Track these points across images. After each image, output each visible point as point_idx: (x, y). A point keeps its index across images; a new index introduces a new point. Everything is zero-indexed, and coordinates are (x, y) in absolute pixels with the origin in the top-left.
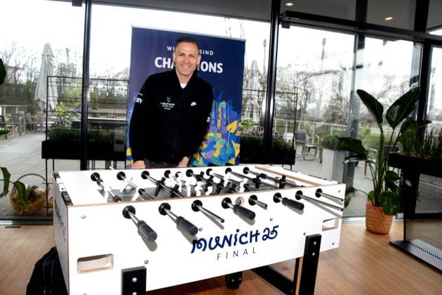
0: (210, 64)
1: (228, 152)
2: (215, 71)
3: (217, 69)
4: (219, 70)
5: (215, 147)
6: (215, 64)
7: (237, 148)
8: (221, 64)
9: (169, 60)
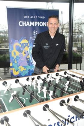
2: (46, 26)
6: (46, 22)
9: (25, 22)
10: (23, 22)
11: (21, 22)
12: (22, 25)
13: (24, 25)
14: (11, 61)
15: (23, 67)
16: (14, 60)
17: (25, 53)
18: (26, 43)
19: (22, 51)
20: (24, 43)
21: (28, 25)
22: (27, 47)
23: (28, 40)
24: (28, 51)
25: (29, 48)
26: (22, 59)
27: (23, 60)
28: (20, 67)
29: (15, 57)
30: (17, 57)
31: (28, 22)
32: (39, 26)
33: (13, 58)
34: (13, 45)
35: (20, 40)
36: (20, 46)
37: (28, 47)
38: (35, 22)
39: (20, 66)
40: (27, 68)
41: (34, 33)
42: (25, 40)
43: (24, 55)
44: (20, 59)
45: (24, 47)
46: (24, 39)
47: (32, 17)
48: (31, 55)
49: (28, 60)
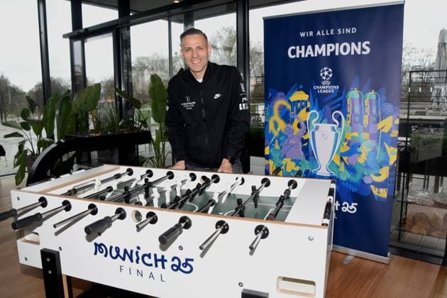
0: (353, 44)
1: (380, 157)
2: (359, 53)
3: (363, 49)
4: (365, 50)
5: (359, 150)
6: (359, 43)
7: (392, 154)
8: (368, 43)
9: (303, 47)
10: (298, 47)
11: (294, 48)
12: (294, 56)
13: (300, 54)
14: (266, 142)
15: (292, 160)
16: (274, 140)
17: (299, 126)
18: (303, 101)
19: (293, 120)
20: (298, 101)
21: (309, 55)
22: (304, 110)
23: (309, 95)
24: (305, 122)
25: (310, 113)
26: (292, 142)
27: (294, 142)
28: (284, 162)
29: (276, 134)
30: (281, 133)
31: (310, 47)
32: (337, 54)
33: (272, 135)
34: (273, 105)
35: (289, 92)
36: (289, 107)
37: (308, 110)
38: (329, 45)
39: (285, 157)
40: (301, 166)
41: (324, 75)
42: (301, 92)
43: (297, 129)
44: (286, 141)
45: (298, 111)
46: (299, 90)
47: (321, 33)
48: (313, 133)
49: (306, 144)
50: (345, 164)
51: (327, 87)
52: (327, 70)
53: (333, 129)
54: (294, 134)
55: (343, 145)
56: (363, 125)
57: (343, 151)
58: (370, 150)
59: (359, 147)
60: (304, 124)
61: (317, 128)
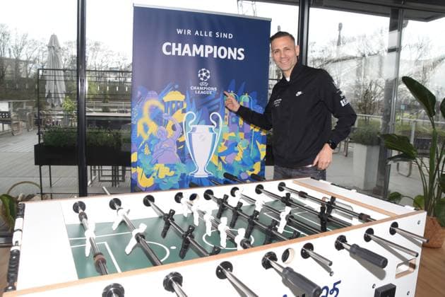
0: (229, 49)
1: (253, 155)
2: (235, 58)
3: (238, 55)
4: (240, 57)
5: (236, 149)
6: (235, 49)
7: (262, 150)
8: (243, 50)
9: (180, 45)
10: (174, 45)
11: (169, 44)
12: (169, 53)
13: (177, 52)
14: (134, 147)
15: (165, 165)
16: (144, 145)
17: (174, 128)
18: (179, 102)
19: (167, 122)
20: (173, 102)
21: (186, 54)
22: (180, 110)
23: (186, 95)
24: (181, 124)
25: (186, 114)
26: (165, 145)
27: (168, 146)
28: (155, 168)
29: (146, 138)
30: (151, 137)
31: (187, 46)
32: (215, 56)
33: (140, 139)
34: (143, 105)
35: (163, 92)
36: (162, 108)
37: (184, 111)
38: (207, 47)
39: (157, 162)
40: (176, 170)
41: (202, 76)
42: (177, 92)
43: (171, 132)
44: (159, 145)
45: (173, 112)
46: (174, 90)
47: (199, 33)
48: (190, 136)
49: (182, 147)
50: (223, 163)
51: (205, 88)
52: (205, 71)
53: (211, 130)
54: (168, 137)
55: (221, 146)
56: (238, 125)
57: (220, 151)
58: (245, 148)
59: (236, 146)
60: (179, 126)
61: (194, 130)
